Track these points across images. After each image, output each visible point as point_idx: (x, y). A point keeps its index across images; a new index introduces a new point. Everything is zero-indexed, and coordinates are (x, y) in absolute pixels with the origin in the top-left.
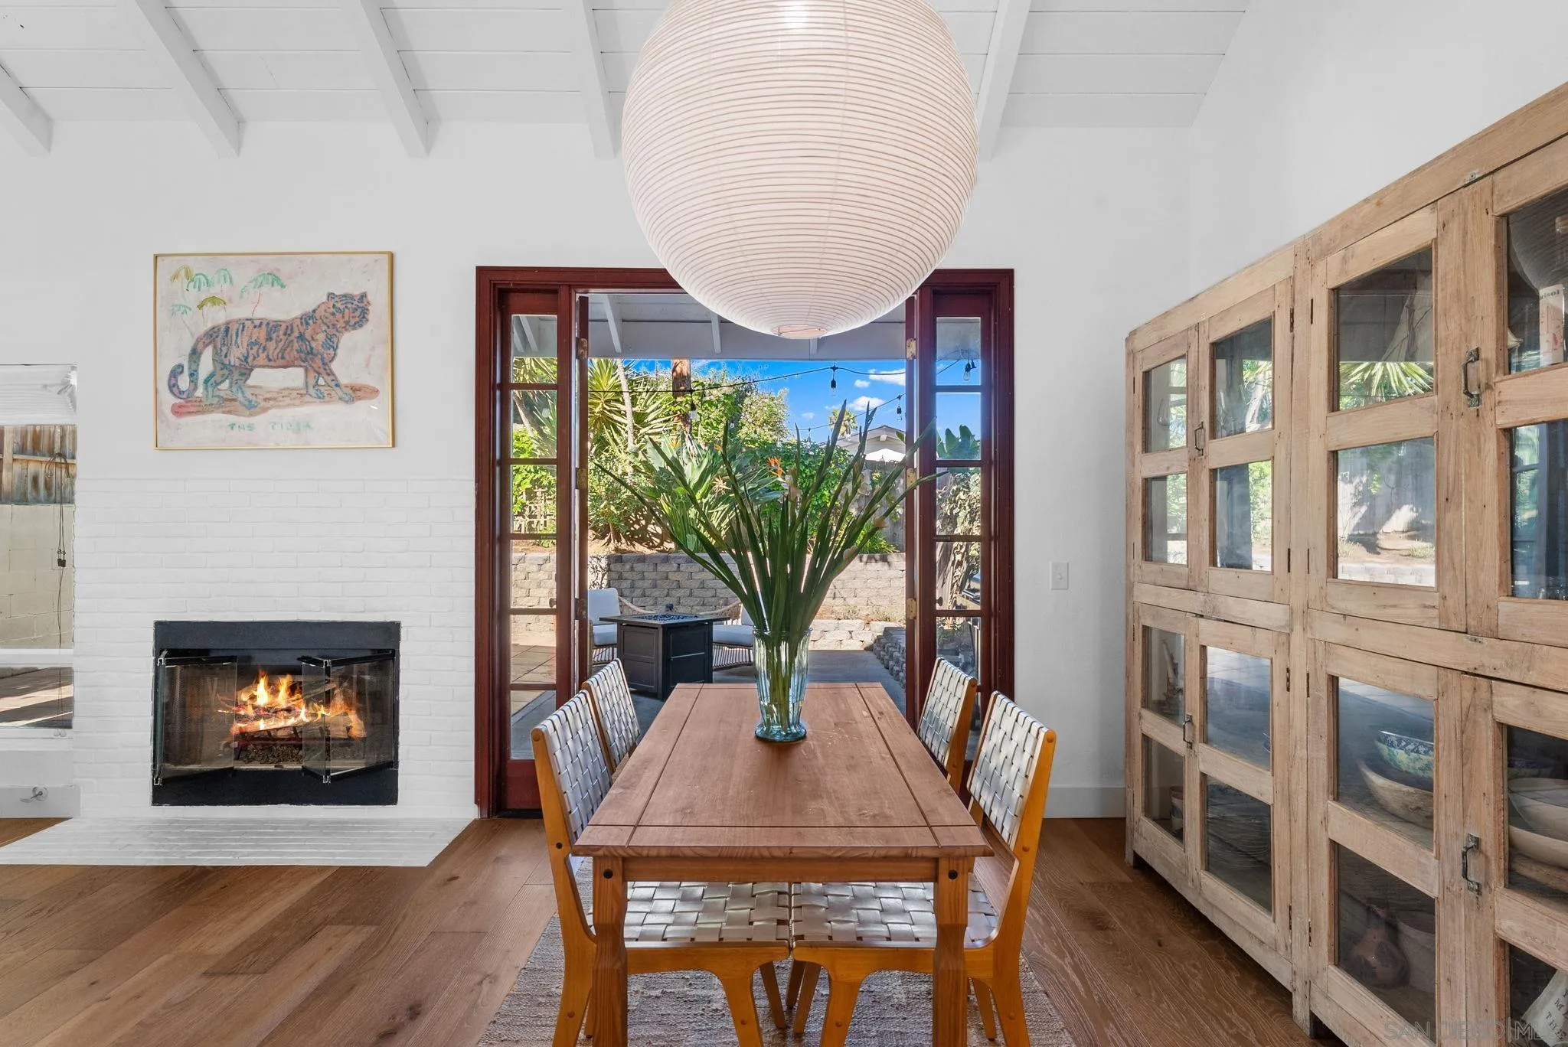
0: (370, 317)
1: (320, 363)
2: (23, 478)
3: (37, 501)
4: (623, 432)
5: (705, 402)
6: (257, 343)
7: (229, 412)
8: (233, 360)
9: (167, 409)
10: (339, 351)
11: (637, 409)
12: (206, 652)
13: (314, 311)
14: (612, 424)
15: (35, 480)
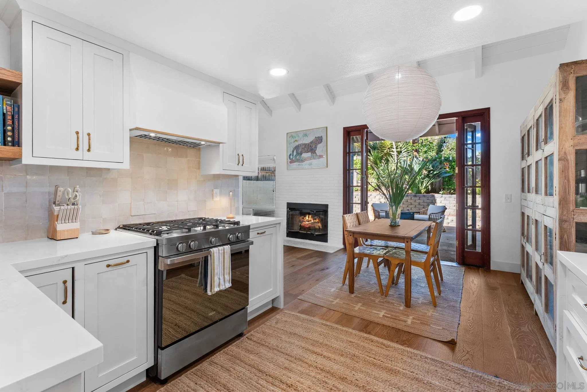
0: (323, 141)
1: (314, 151)
2: (261, 175)
3: (264, 180)
4: (394, 157)
5: (423, 145)
6: (303, 148)
7: (299, 162)
8: (299, 152)
9: (289, 163)
10: (317, 149)
11: (398, 150)
12: (295, 208)
13: (313, 141)
14: (390, 155)
15: (263, 176)
